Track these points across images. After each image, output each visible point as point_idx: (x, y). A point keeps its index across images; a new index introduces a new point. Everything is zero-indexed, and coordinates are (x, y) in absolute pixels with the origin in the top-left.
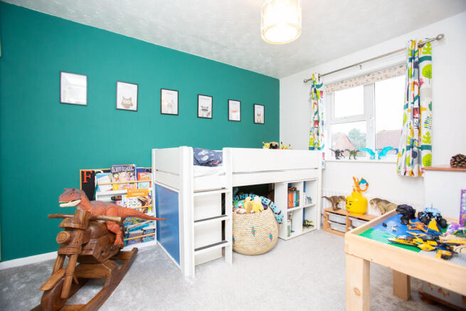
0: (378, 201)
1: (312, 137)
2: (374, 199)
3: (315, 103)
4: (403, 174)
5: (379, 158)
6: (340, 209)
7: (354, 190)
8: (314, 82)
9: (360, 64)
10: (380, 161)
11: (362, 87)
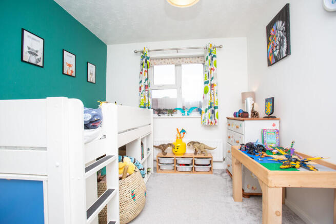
0: (193, 143)
1: (142, 98)
2: (190, 142)
3: (146, 71)
4: (207, 124)
5: (188, 115)
6: (166, 153)
7: (177, 138)
8: (145, 54)
9: (177, 50)
10: (189, 116)
11: (174, 66)
